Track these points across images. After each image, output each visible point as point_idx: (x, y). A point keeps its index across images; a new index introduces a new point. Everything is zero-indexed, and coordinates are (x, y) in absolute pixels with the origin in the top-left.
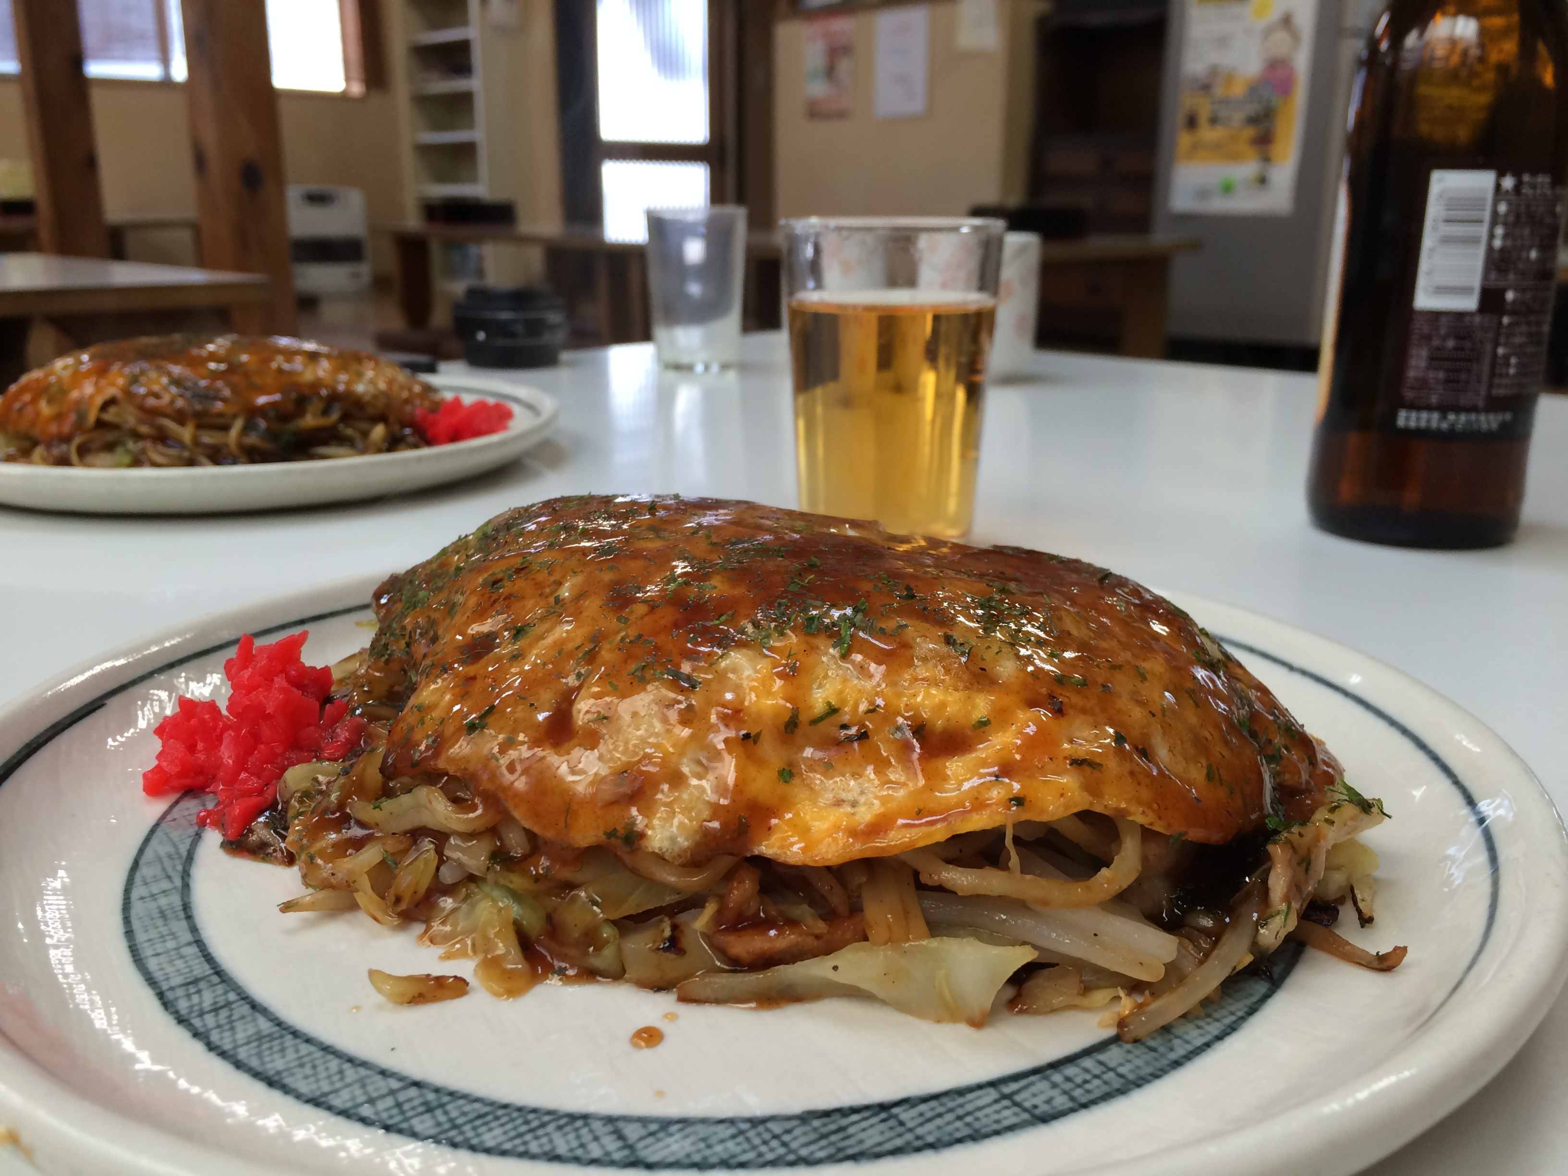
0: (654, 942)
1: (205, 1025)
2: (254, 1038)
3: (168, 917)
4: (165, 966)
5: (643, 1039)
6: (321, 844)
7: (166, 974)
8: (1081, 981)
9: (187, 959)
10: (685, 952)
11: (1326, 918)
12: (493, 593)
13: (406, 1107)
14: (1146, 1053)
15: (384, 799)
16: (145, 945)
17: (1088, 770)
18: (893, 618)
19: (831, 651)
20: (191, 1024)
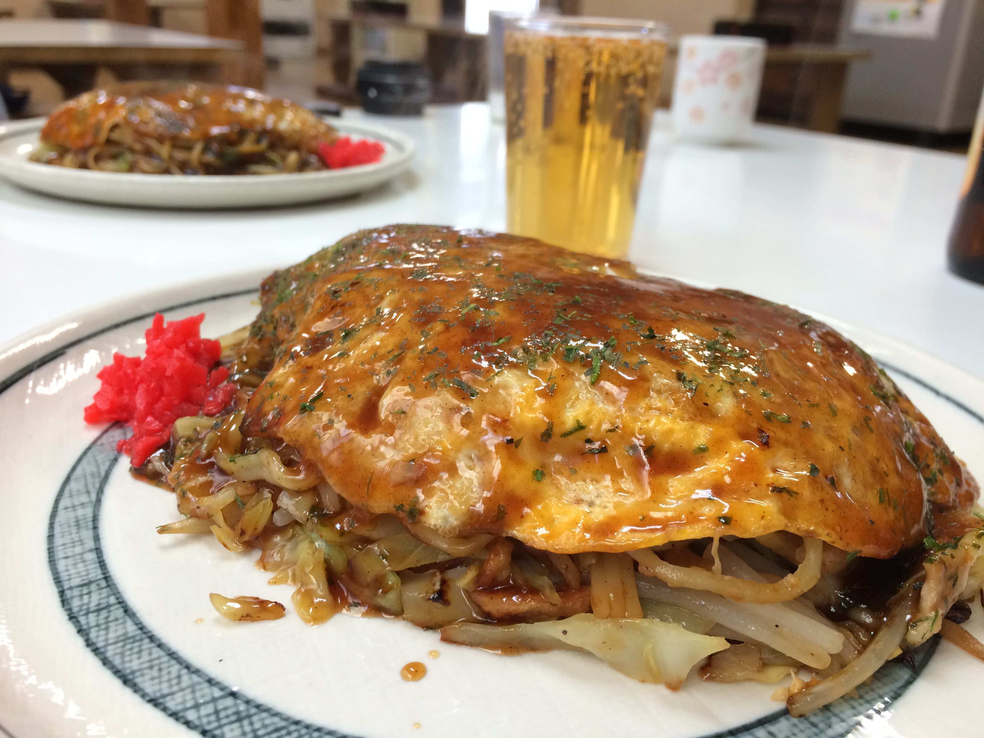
0: (427, 593)
1: (88, 623)
2: (122, 638)
3: (81, 526)
4: (70, 568)
5: (410, 672)
6: (192, 484)
7: (69, 575)
8: (761, 659)
9: (87, 563)
10: (450, 604)
11: (960, 616)
12: (333, 300)
13: (222, 714)
14: (809, 728)
15: (238, 455)
16: (60, 548)
17: (785, 495)
18: (636, 354)
19: (583, 377)
20: (78, 622)
